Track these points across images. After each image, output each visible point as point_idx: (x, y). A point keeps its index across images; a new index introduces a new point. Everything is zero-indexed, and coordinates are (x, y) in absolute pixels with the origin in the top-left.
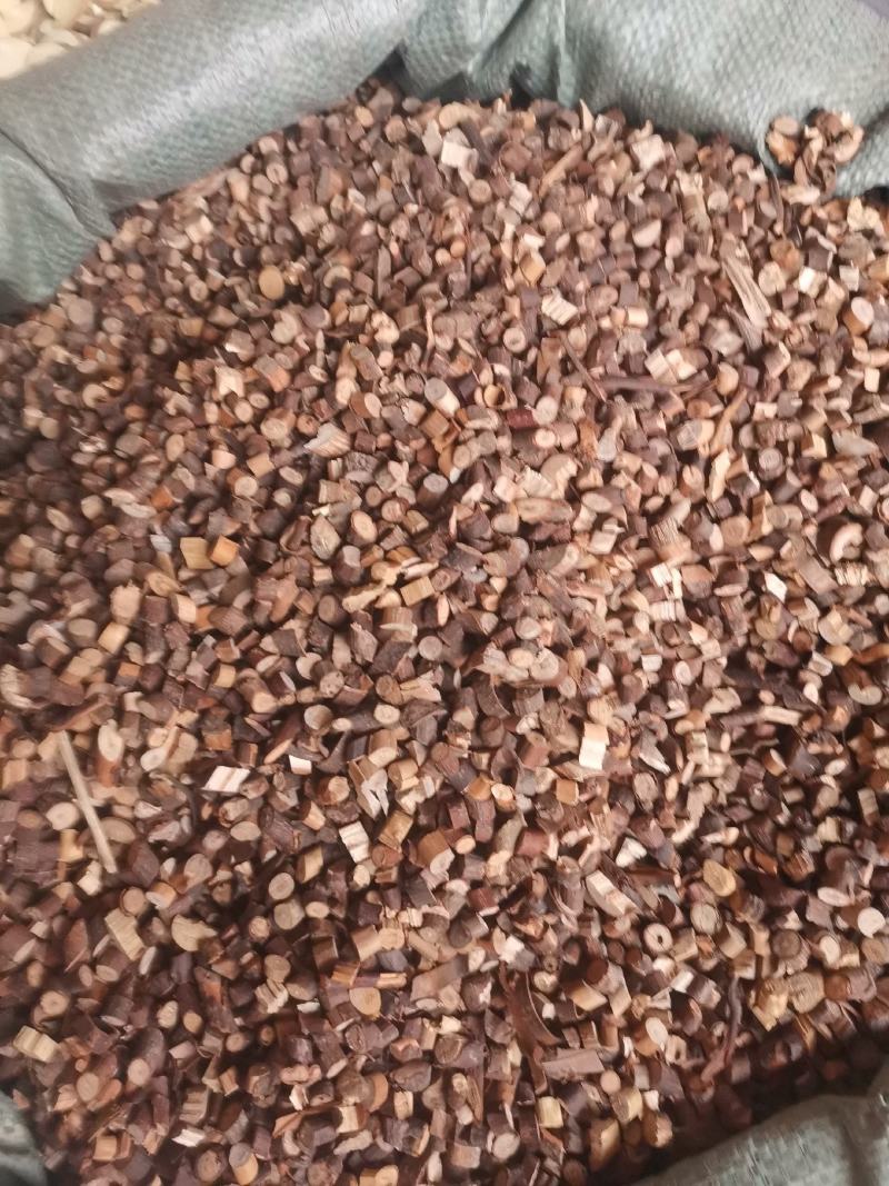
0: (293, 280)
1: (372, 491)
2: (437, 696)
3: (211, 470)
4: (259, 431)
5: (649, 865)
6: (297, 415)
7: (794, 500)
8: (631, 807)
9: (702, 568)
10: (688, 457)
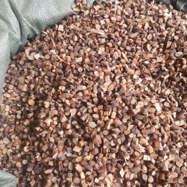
0: (34, 98)
1: (89, 111)
2: (133, 125)
3: (62, 136)
4: (61, 123)
5: (178, 113)
6: (64, 114)
7: (137, 50)
8: (168, 109)
9: (137, 71)
10: (119, 59)
